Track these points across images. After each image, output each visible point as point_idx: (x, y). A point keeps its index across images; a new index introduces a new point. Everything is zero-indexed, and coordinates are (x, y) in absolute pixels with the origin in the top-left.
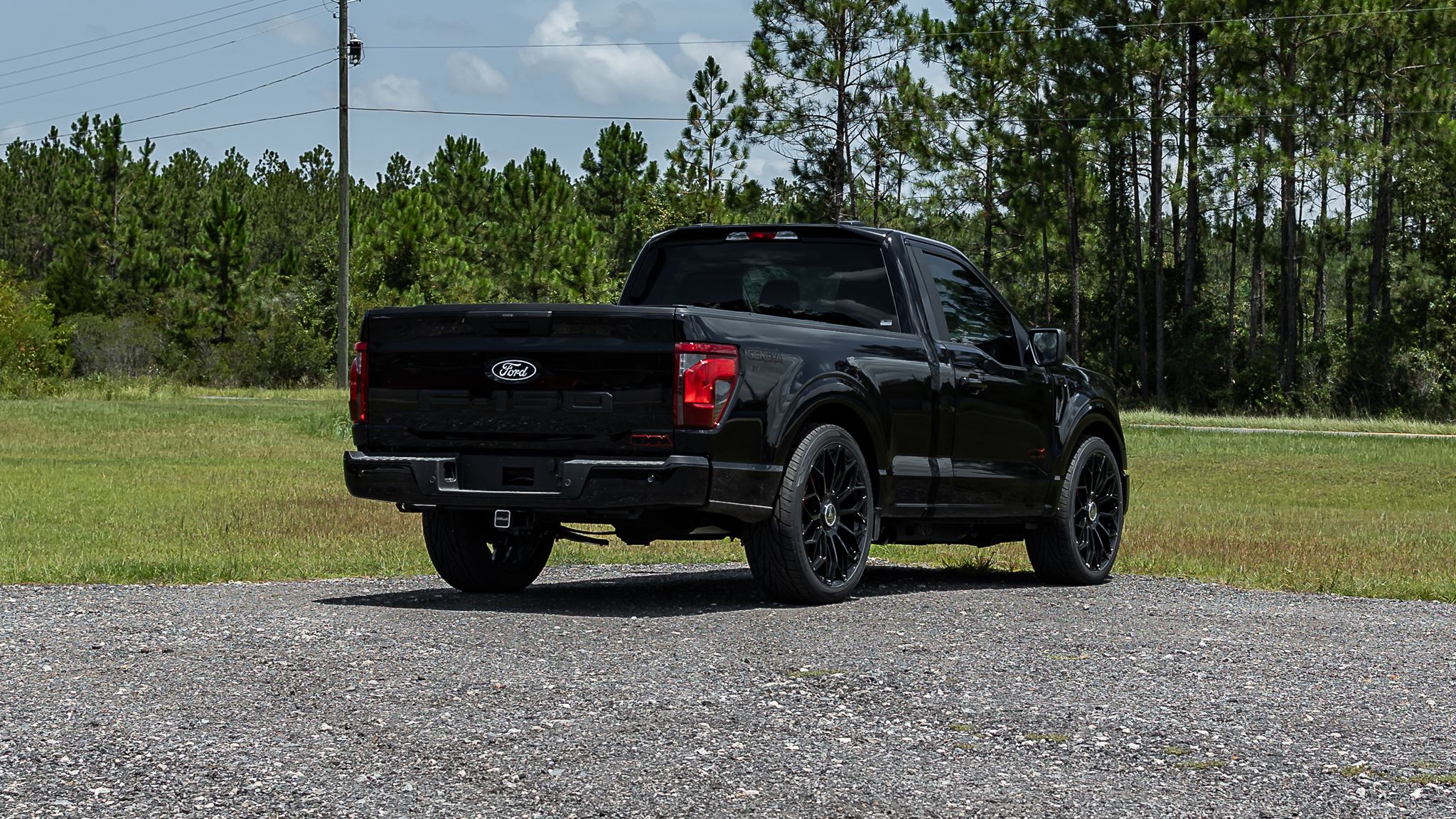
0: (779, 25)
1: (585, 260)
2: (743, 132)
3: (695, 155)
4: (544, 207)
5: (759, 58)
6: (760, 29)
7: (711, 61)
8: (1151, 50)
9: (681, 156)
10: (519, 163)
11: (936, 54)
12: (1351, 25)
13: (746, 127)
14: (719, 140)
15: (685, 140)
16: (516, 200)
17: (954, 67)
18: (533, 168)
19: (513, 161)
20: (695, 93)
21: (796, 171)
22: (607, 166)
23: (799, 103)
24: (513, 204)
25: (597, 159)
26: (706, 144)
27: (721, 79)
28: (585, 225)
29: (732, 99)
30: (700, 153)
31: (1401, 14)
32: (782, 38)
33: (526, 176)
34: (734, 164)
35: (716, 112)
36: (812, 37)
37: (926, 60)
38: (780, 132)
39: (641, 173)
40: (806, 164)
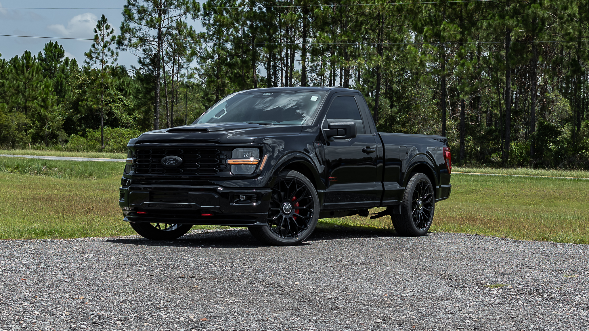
0: (134, 3)
1: (48, 96)
2: (119, 46)
3: (97, 55)
4: (31, 75)
5: (127, 16)
6: (127, 4)
7: (103, 17)
8: (291, 17)
9: (91, 55)
10: (20, 56)
11: (198, 16)
12: (370, 9)
13: (120, 43)
14: (107, 49)
15: (93, 49)
16: (19, 72)
17: (205, 21)
18: (25, 58)
19: (17, 56)
20: (97, 29)
21: (140, 62)
22: (48, 59)
23: (143, 34)
24: (17, 73)
25: (44, 56)
26: (102, 50)
27: (107, 24)
28: (48, 82)
29: (112, 32)
30: (99, 54)
31: (390, 5)
32: (135, 8)
33: (23, 62)
34: (112, 58)
35: (105, 38)
36: (147, 8)
37: (194, 18)
38: (136, 46)
39: (61, 61)
40: (144, 59)
